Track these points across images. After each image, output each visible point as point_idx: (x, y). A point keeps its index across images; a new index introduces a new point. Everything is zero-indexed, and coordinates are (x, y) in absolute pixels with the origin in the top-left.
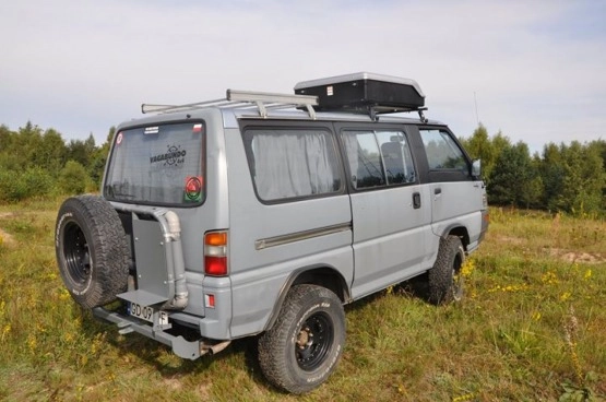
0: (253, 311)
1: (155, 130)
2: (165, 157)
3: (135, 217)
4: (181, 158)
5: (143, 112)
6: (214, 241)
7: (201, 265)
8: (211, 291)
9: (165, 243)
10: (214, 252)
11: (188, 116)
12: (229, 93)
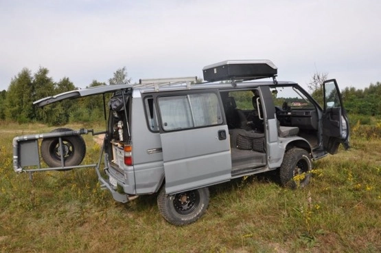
0: (147, 182)
8: (127, 172)
10: (127, 155)
12: (140, 81)
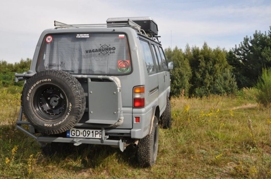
1: (87, 36)
2: (100, 50)
3: (90, 80)
4: (112, 51)
5: (55, 25)
6: (137, 91)
7: (131, 103)
8: (137, 115)
9: (117, 92)
10: (138, 96)
11: (114, 30)
